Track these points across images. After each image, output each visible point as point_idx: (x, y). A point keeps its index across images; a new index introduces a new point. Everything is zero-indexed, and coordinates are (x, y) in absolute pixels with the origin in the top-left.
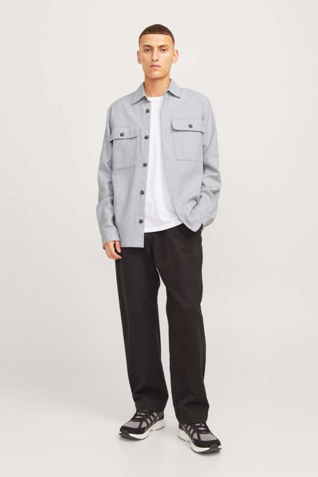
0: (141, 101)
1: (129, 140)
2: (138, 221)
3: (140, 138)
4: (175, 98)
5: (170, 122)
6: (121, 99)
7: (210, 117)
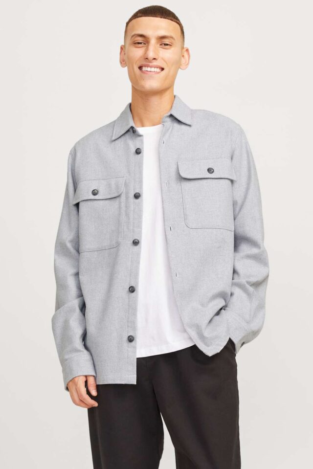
0: (127, 135)
1: (107, 202)
2: (126, 338)
3: (127, 198)
4: (183, 127)
5: (175, 167)
6: (91, 134)
7: (245, 155)
